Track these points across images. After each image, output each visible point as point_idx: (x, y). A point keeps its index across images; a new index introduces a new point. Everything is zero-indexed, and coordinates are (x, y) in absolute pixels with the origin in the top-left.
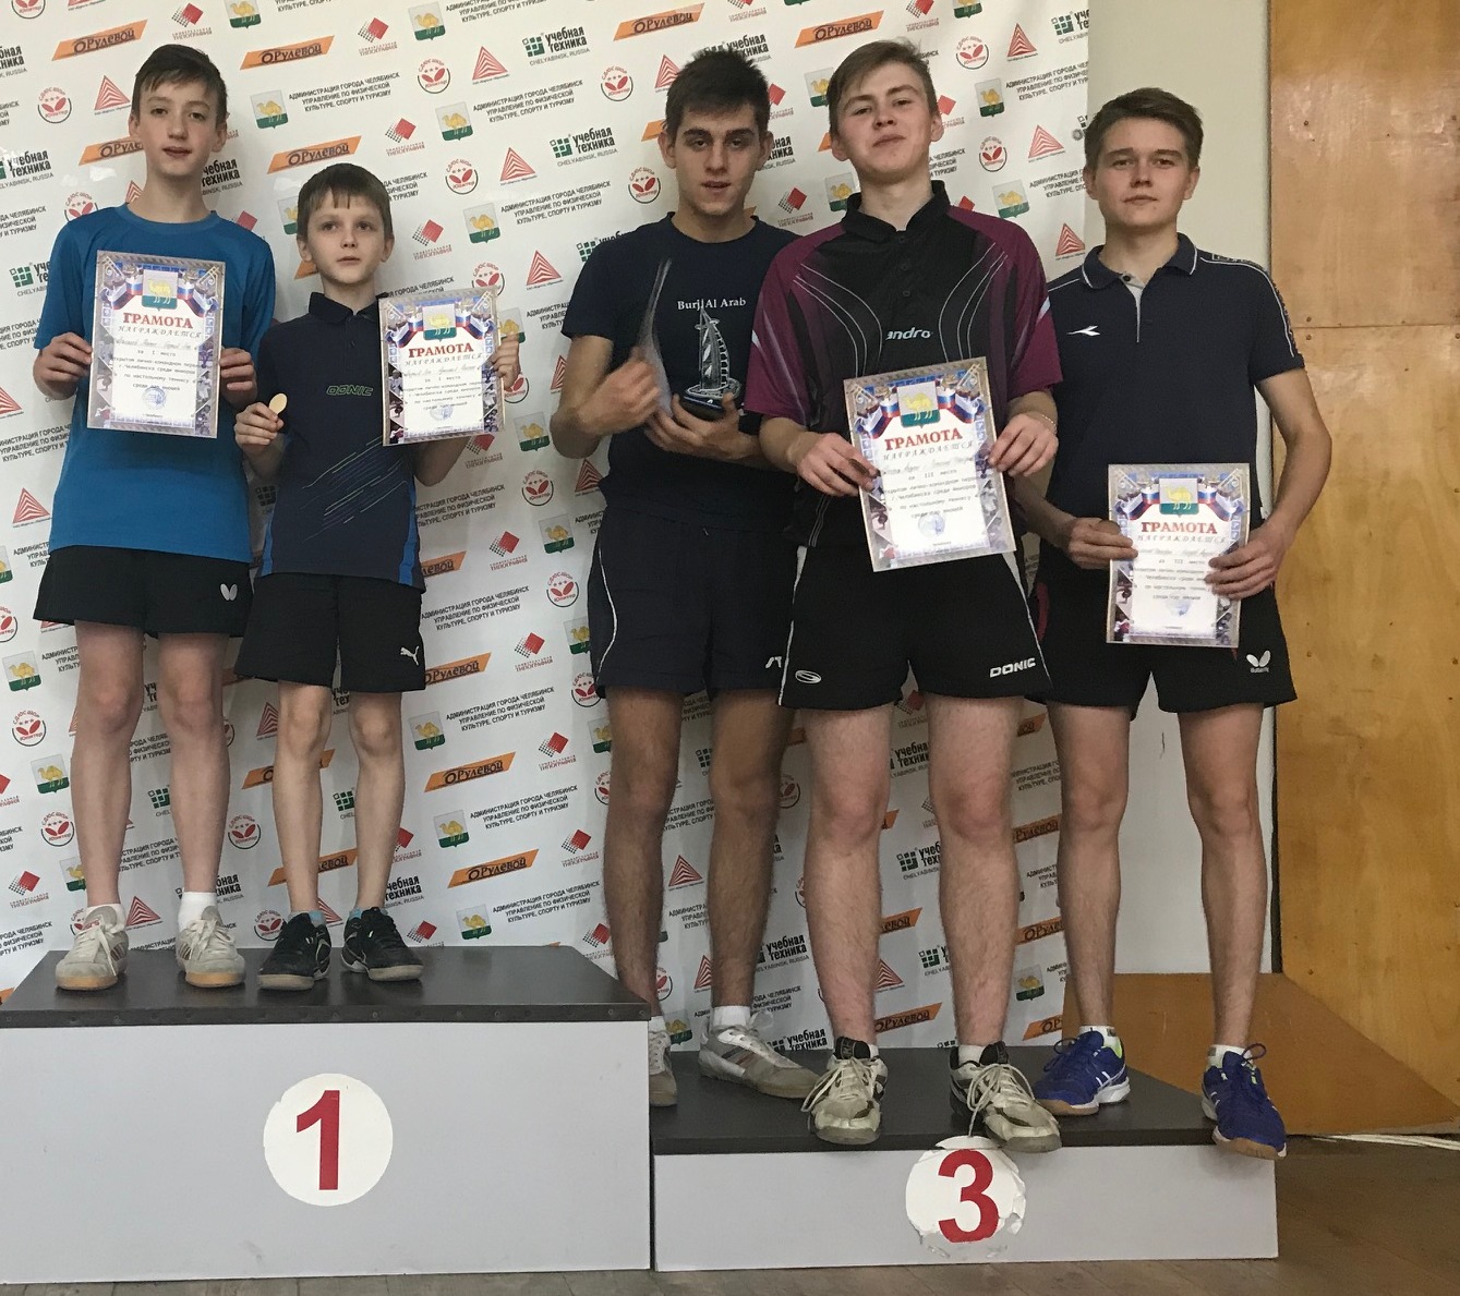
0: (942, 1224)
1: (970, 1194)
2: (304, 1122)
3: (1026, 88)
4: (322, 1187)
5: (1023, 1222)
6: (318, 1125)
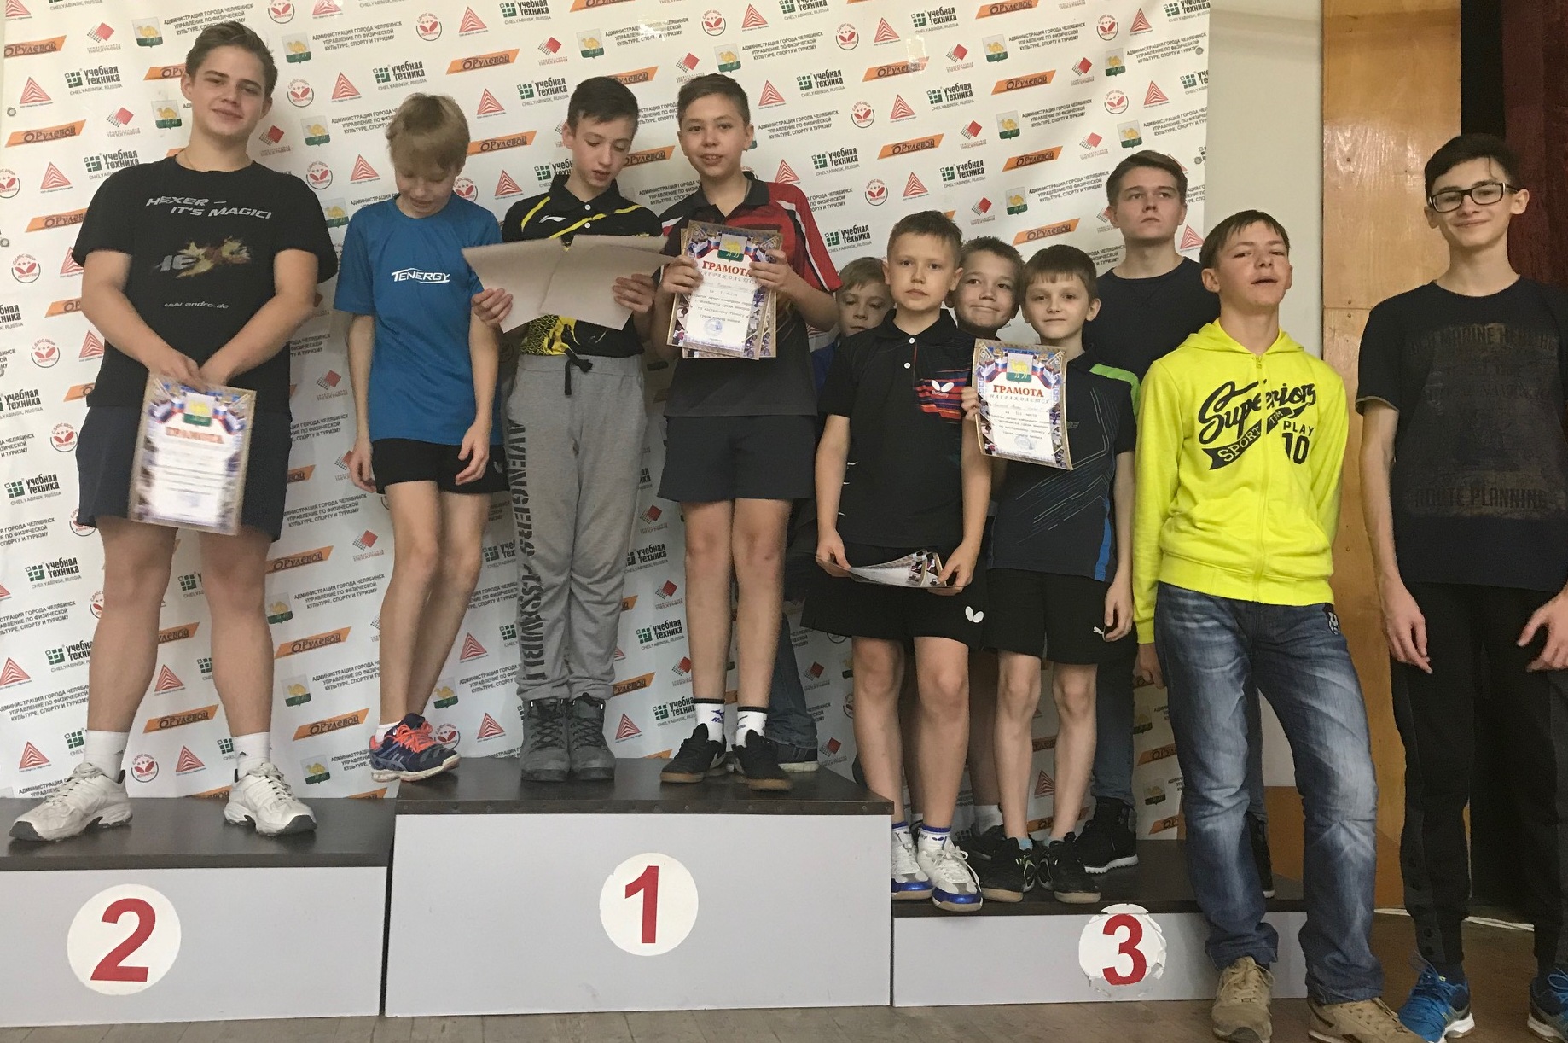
0: (1105, 971)
1: (1127, 948)
3: (1160, 127)
4: (644, 941)
5: (1165, 970)
6: (641, 893)
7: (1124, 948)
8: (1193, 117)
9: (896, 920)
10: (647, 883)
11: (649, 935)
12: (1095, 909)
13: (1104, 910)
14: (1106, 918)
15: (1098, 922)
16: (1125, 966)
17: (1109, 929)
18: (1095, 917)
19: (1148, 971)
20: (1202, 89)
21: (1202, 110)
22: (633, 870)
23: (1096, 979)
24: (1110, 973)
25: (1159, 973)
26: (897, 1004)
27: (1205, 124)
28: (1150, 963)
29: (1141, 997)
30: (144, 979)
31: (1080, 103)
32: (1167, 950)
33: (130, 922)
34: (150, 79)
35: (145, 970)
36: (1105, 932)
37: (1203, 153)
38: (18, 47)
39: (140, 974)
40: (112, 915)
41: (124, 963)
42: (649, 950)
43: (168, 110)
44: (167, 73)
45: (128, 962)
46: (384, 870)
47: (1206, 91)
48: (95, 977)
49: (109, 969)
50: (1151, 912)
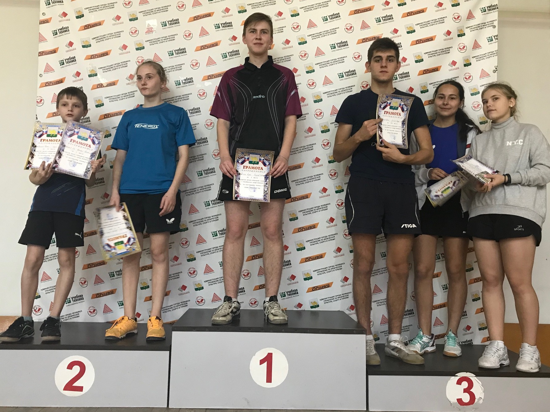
0: (457, 400)
1: (467, 390)
2: (262, 362)
3: (479, 58)
4: (267, 382)
5: (483, 400)
6: (266, 363)
8: (492, 54)
10: (268, 359)
11: (269, 380)
12: (453, 374)
13: (456, 375)
14: (458, 378)
16: (466, 398)
17: (459, 382)
18: (453, 378)
19: (476, 400)
20: (495, 42)
21: (496, 51)
22: (262, 354)
23: (454, 403)
24: (460, 401)
26: (370, 410)
27: (497, 57)
28: (477, 397)
30: (82, 390)
31: (448, 48)
32: (484, 392)
33: (77, 369)
35: (82, 387)
36: (457, 384)
37: (496, 68)
38: (43, 52)
40: (70, 367)
41: (75, 384)
42: (269, 385)
43: (92, 70)
46: (168, 352)
48: (65, 389)
49: (69, 387)
50: (477, 376)
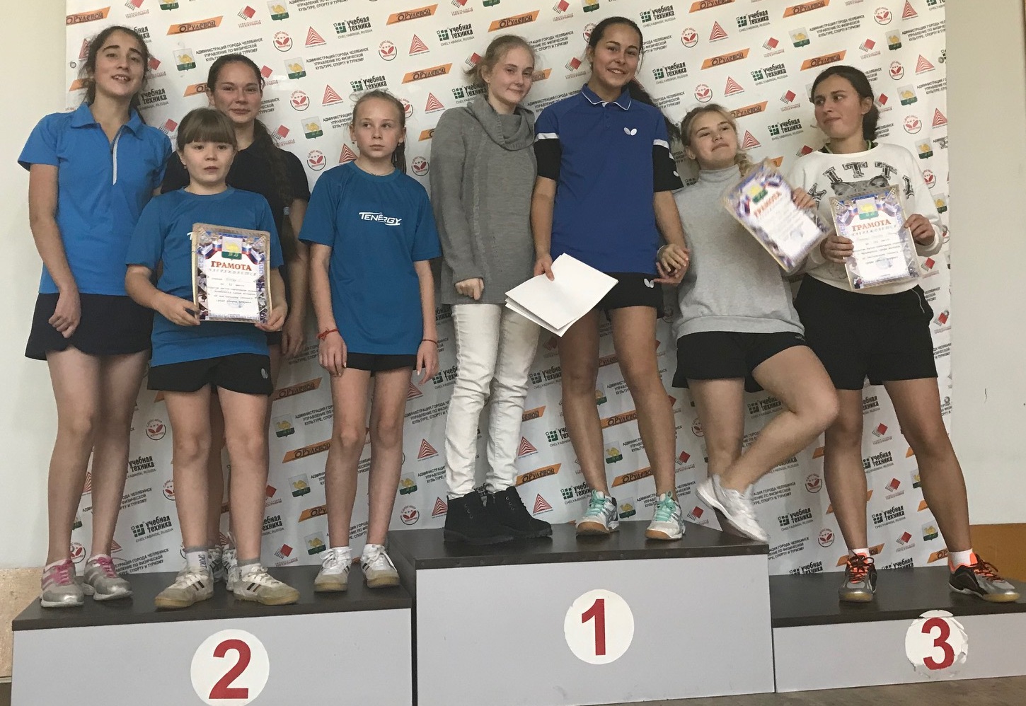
0: (925, 659)
1: (939, 642)
2: (586, 617)
3: (913, 34)
4: (597, 654)
5: (967, 657)
6: (593, 619)
7: (938, 642)
8: (936, 28)
9: (774, 629)
10: (597, 612)
11: (600, 649)
12: (916, 615)
13: (921, 616)
14: (924, 621)
15: (918, 624)
16: (939, 656)
17: (926, 629)
18: (916, 621)
19: (956, 658)
20: (941, 6)
21: (942, 22)
22: (586, 603)
23: (919, 666)
24: (929, 661)
25: (964, 659)
26: (779, 691)
27: (944, 33)
28: (957, 652)
29: (951, 677)
30: (246, 696)
31: (855, 18)
32: (968, 642)
33: (233, 656)
34: (172, 33)
35: (246, 690)
36: (923, 631)
37: (944, 55)
38: (76, 16)
39: (243, 693)
40: (220, 651)
41: (231, 686)
42: (601, 660)
43: (185, 56)
44: (183, 29)
45: (234, 685)
46: (409, 610)
47: (943, 8)
48: (212, 696)
49: (221, 690)
50: (955, 615)
